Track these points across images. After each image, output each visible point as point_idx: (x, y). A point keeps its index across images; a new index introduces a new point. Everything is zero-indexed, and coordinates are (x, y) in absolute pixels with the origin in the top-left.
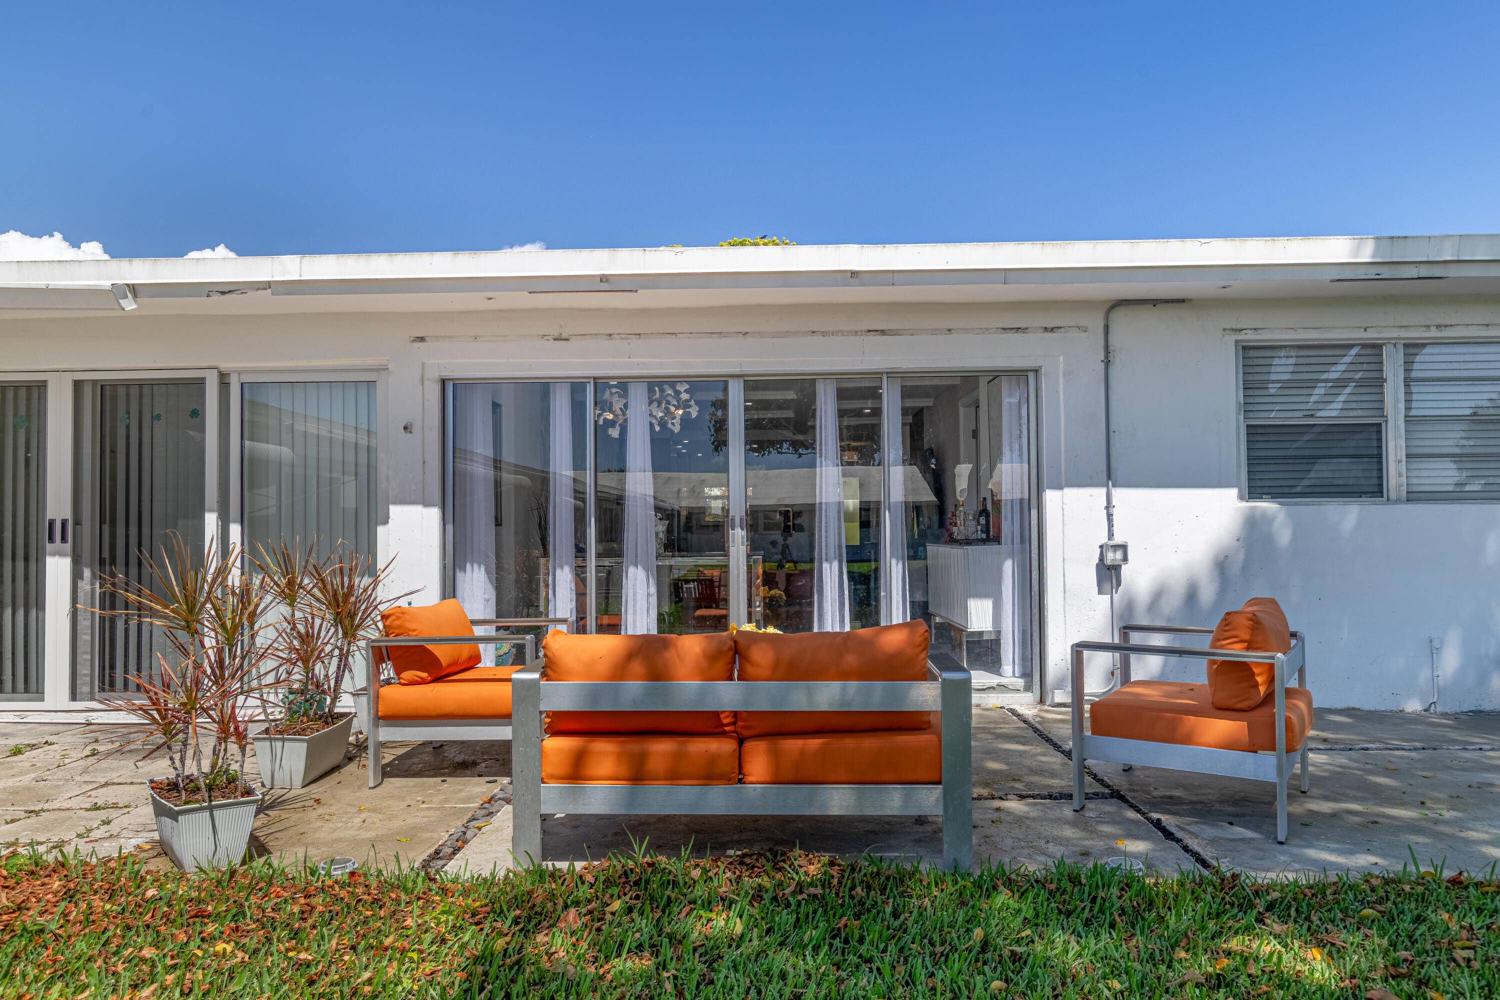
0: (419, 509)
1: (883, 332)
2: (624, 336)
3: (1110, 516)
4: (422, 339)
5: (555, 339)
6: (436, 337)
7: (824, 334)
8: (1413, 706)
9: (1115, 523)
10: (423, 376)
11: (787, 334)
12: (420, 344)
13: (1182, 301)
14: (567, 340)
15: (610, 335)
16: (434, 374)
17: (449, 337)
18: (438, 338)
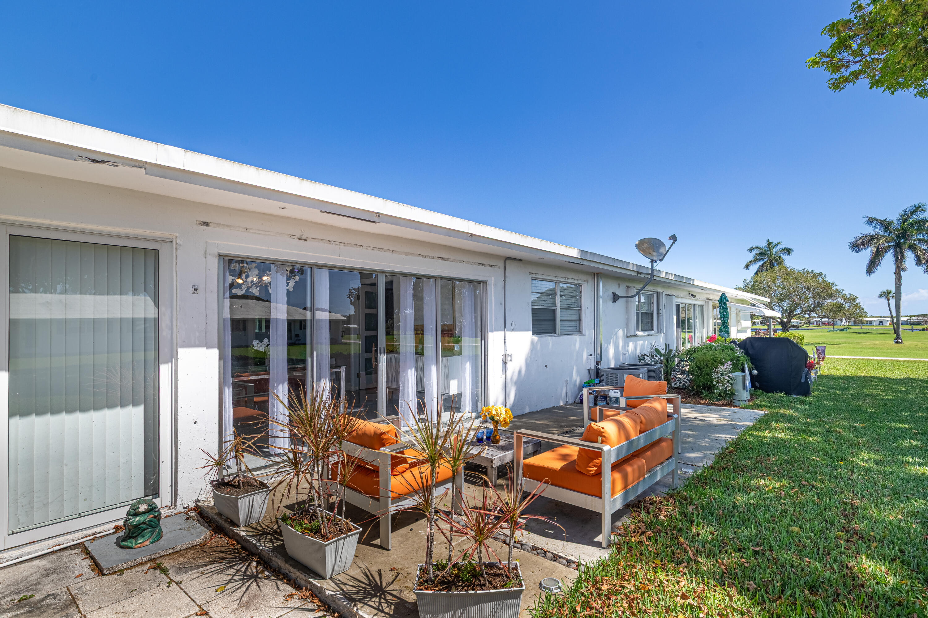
0: (204, 350)
1: (443, 259)
2: (337, 243)
3: (505, 343)
4: (207, 224)
5: (299, 239)
6: (218, 224)
7: (423, 256)
8: (561, 404)
9: (507, 346)
10: (206, 251)
11: (408, 254)
12: (205, 227)
13: (520, 260)
14: (305, 240)
15: (330, 241)
16: (216, 251)
17: (227, 226)
18: (219, 225)
